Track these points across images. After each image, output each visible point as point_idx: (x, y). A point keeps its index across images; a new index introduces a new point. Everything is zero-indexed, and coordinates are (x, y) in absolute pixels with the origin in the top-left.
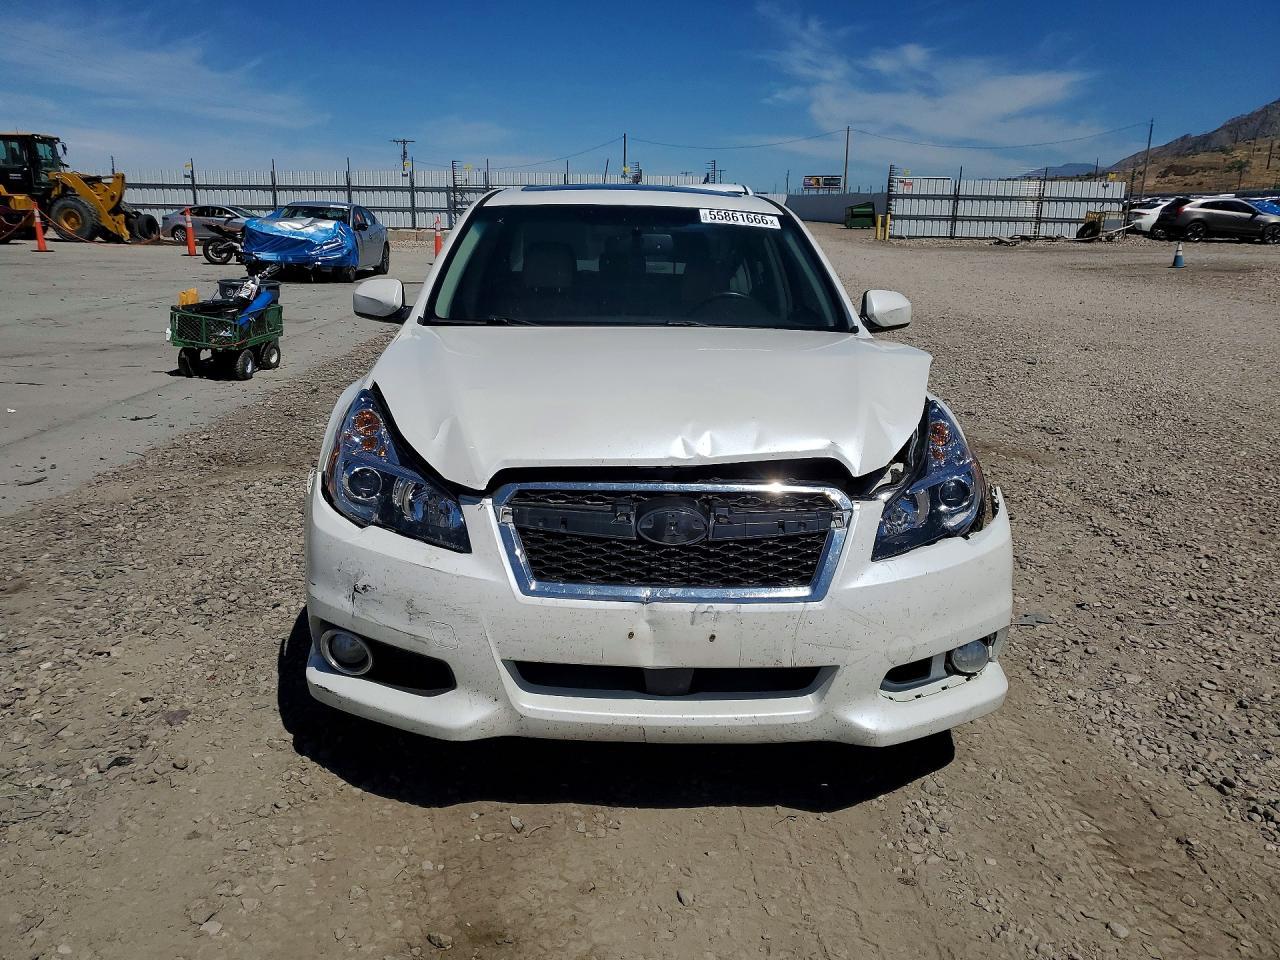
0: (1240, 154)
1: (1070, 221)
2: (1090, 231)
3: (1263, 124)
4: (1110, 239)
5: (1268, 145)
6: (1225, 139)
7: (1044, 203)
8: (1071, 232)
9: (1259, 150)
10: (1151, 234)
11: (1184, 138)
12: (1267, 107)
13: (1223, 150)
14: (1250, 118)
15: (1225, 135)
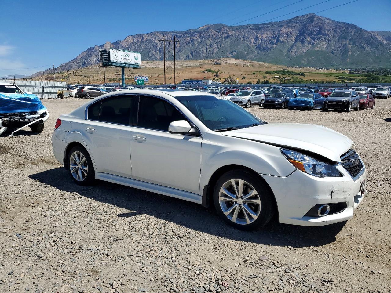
0: (66, 74)
1: (55, 93)
2: (60, 96)
3: (70, 66)
4: (66, 98)
5: (73, 72)
6: (60, 70)
7: (44, 88)
8: (55, 96)
9: (71, 73)
10: (75, 97)
11: (50, 69)
12: (69, 62)
13: (61, 73)
14: (66, 65)
15: (60, 69)
